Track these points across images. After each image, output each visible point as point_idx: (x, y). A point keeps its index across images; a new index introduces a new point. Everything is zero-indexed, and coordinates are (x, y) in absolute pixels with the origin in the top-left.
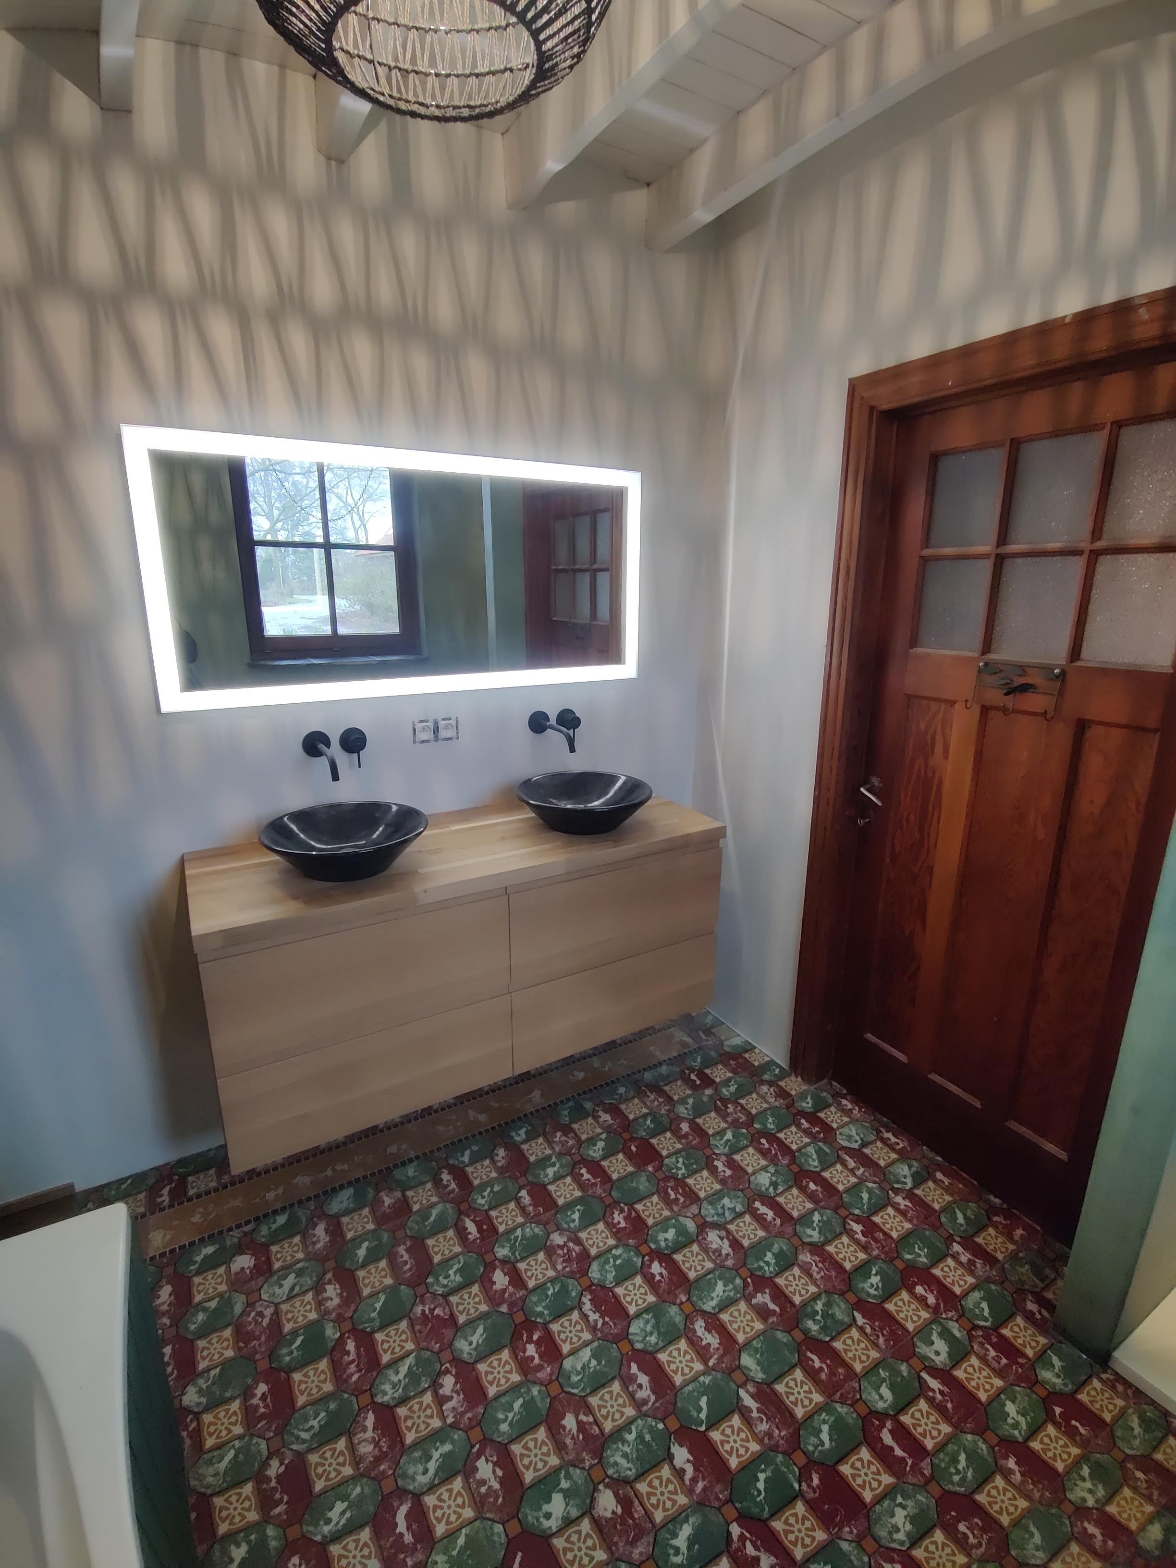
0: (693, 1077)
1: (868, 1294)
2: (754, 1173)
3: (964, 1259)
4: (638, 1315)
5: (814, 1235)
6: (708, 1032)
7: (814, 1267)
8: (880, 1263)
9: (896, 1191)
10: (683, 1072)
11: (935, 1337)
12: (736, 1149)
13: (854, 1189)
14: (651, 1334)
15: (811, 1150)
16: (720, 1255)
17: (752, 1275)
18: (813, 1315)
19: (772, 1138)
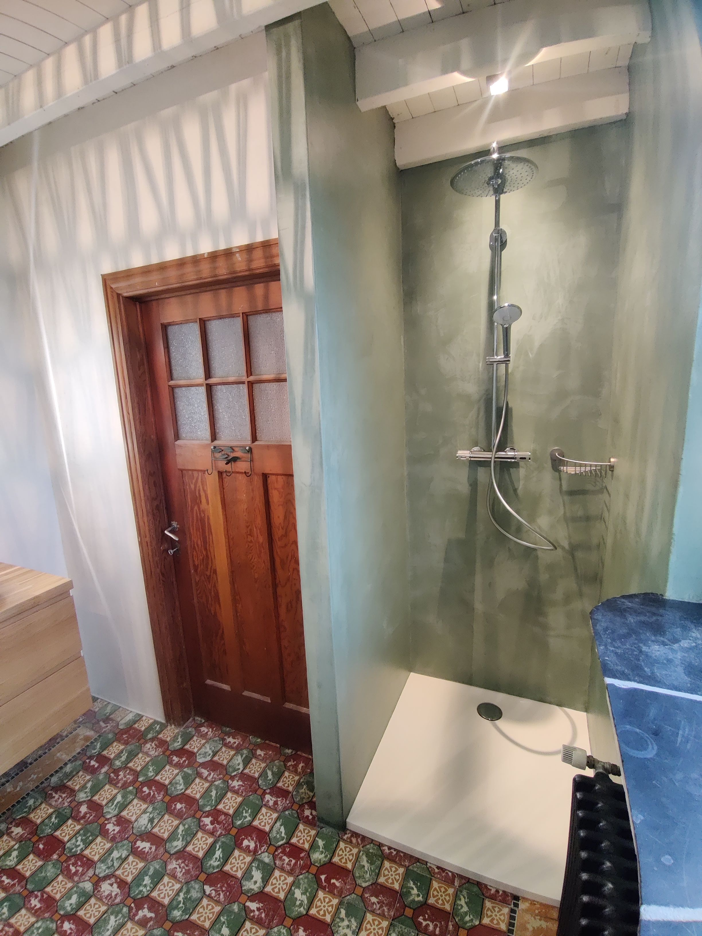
0: (93, 763)
1: (214, 868)
2: (136, 820)
3: (271, 803)
5: (178, 844)
6: (107, 720)
8: (223, 839)
9: (232, 778)
10: (84, 762)
11: (254, 872)
12: (123, 806)
13: (206, 793)
15: (179, 778)
16: (111, 898)
17: (135, 900)
18: (176, 908)
19: (151, 783)
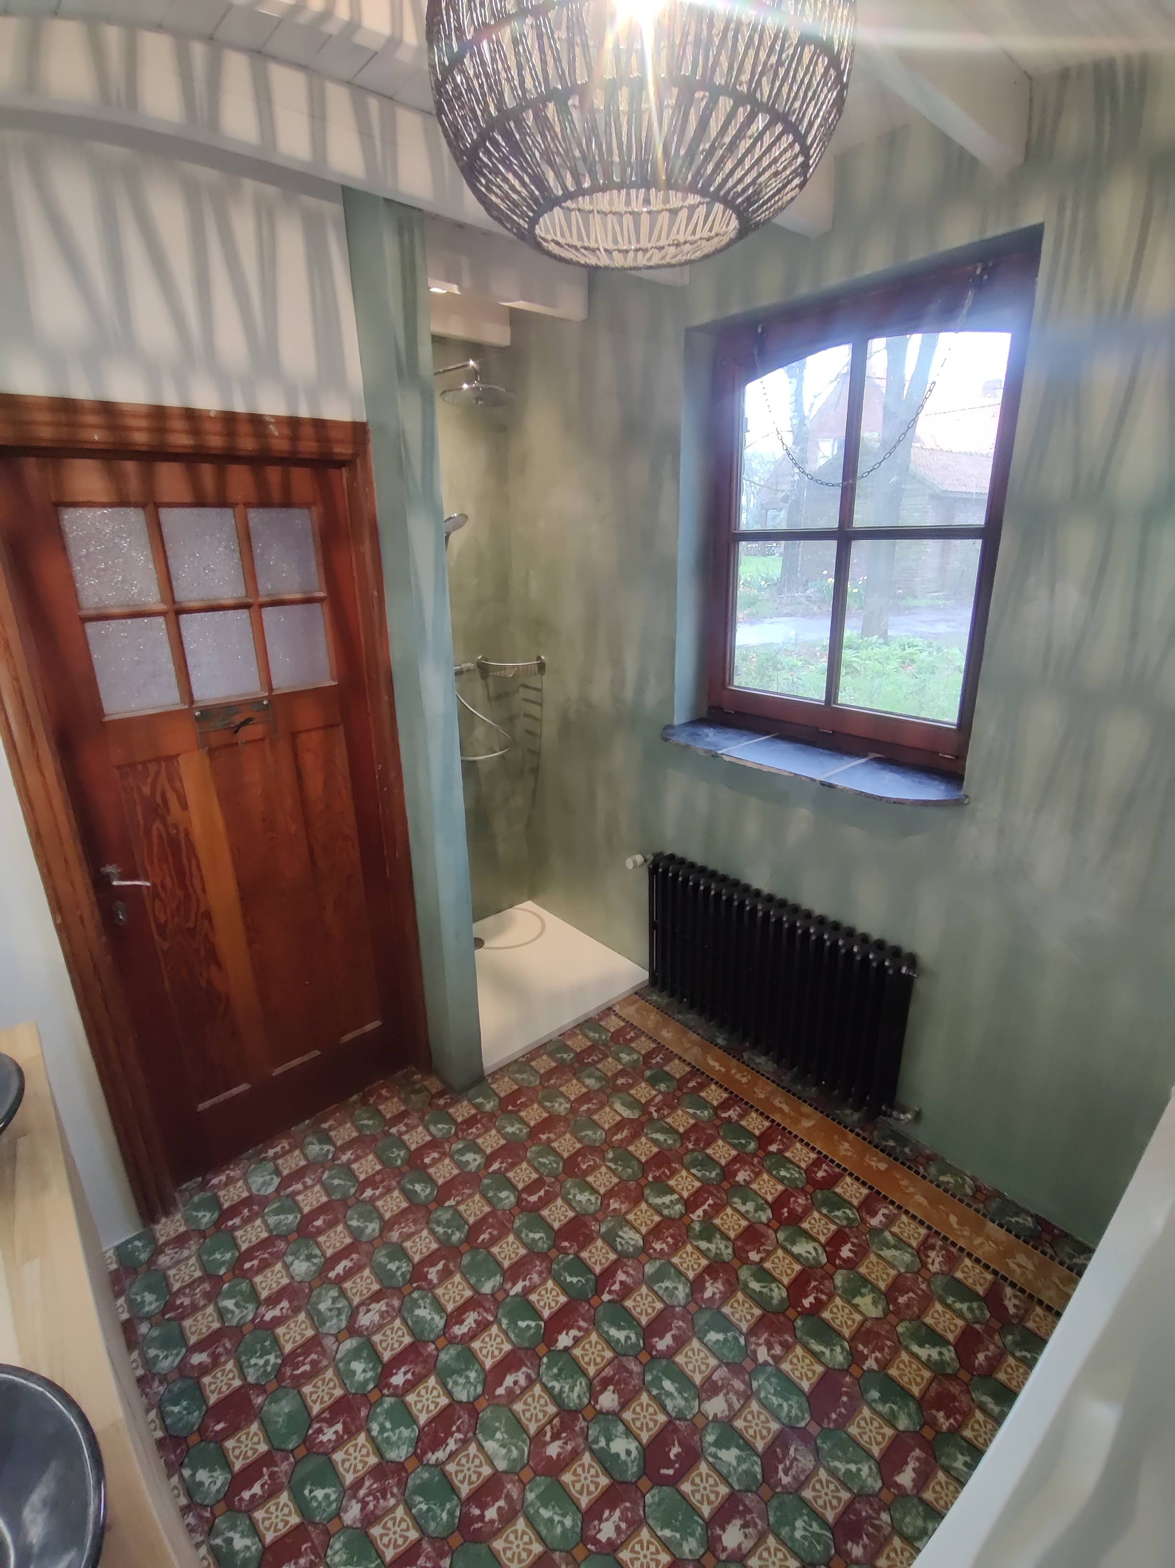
1: (430, 1194)
2: (291, 1277)
3: (403, 1129)
4: (449, 1394)
5: (372, 1228)
7: (405, 1230)
8: (403, 1182)
11: (464, 1159)
13: (328, 1189)
14: (467, 1377)
15: (272, 1220)
16: (387, 1312)
17: (411, 1282)
19: (244, 1257)
